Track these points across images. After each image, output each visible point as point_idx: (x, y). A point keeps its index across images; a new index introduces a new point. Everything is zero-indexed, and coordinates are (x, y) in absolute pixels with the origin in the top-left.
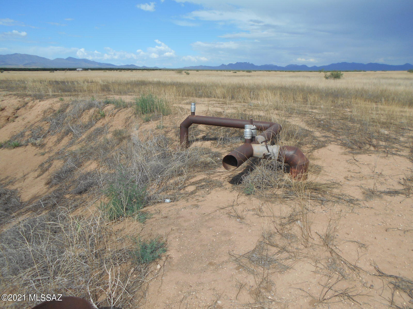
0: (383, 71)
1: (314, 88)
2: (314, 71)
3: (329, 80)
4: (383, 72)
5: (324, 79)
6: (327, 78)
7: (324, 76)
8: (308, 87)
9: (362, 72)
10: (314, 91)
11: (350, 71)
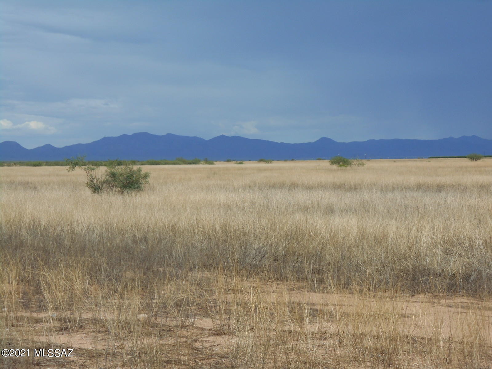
0: (261, 160)
1: (58, 229)
2: (48, 164)
3: (104, 195)
4: (262, 165)
5: (88, 192)
6: (96, 188)
7: (86, 181)
8: (33, 228)
9: (202, 166)
10: (58, 241)
11: (166, 164)
